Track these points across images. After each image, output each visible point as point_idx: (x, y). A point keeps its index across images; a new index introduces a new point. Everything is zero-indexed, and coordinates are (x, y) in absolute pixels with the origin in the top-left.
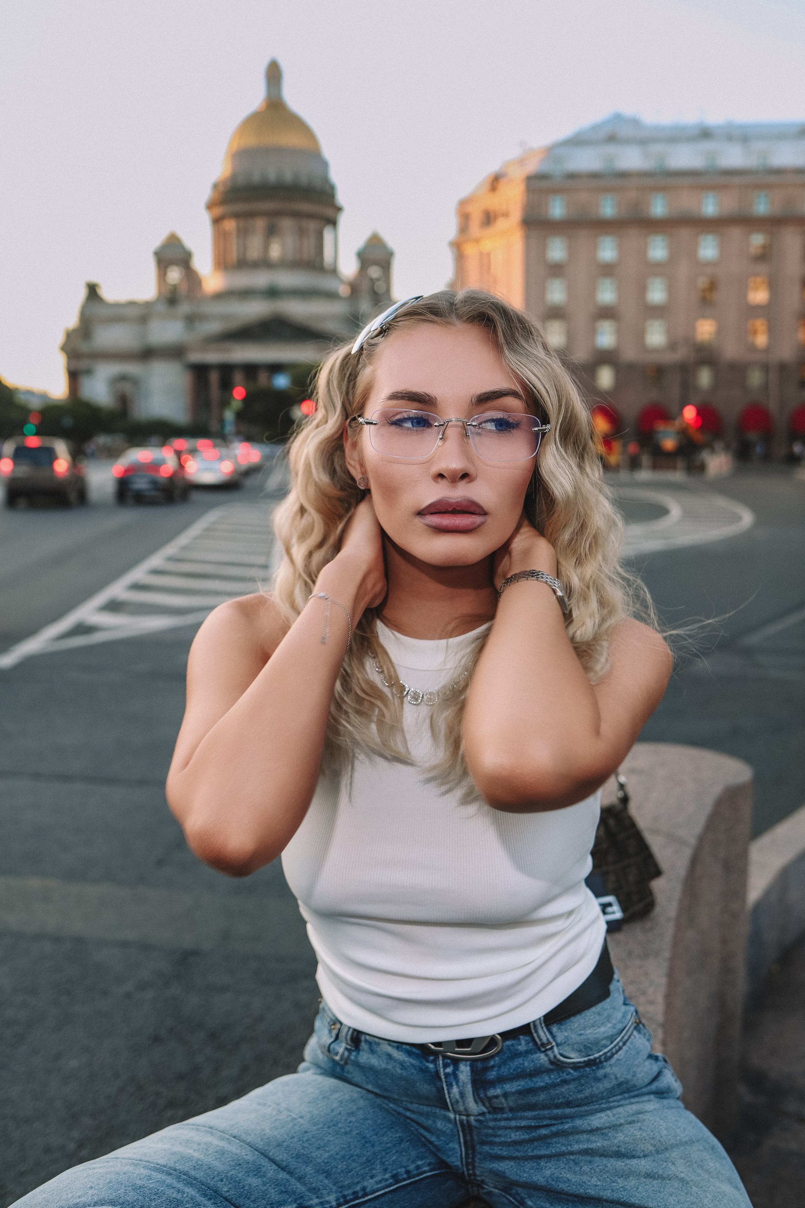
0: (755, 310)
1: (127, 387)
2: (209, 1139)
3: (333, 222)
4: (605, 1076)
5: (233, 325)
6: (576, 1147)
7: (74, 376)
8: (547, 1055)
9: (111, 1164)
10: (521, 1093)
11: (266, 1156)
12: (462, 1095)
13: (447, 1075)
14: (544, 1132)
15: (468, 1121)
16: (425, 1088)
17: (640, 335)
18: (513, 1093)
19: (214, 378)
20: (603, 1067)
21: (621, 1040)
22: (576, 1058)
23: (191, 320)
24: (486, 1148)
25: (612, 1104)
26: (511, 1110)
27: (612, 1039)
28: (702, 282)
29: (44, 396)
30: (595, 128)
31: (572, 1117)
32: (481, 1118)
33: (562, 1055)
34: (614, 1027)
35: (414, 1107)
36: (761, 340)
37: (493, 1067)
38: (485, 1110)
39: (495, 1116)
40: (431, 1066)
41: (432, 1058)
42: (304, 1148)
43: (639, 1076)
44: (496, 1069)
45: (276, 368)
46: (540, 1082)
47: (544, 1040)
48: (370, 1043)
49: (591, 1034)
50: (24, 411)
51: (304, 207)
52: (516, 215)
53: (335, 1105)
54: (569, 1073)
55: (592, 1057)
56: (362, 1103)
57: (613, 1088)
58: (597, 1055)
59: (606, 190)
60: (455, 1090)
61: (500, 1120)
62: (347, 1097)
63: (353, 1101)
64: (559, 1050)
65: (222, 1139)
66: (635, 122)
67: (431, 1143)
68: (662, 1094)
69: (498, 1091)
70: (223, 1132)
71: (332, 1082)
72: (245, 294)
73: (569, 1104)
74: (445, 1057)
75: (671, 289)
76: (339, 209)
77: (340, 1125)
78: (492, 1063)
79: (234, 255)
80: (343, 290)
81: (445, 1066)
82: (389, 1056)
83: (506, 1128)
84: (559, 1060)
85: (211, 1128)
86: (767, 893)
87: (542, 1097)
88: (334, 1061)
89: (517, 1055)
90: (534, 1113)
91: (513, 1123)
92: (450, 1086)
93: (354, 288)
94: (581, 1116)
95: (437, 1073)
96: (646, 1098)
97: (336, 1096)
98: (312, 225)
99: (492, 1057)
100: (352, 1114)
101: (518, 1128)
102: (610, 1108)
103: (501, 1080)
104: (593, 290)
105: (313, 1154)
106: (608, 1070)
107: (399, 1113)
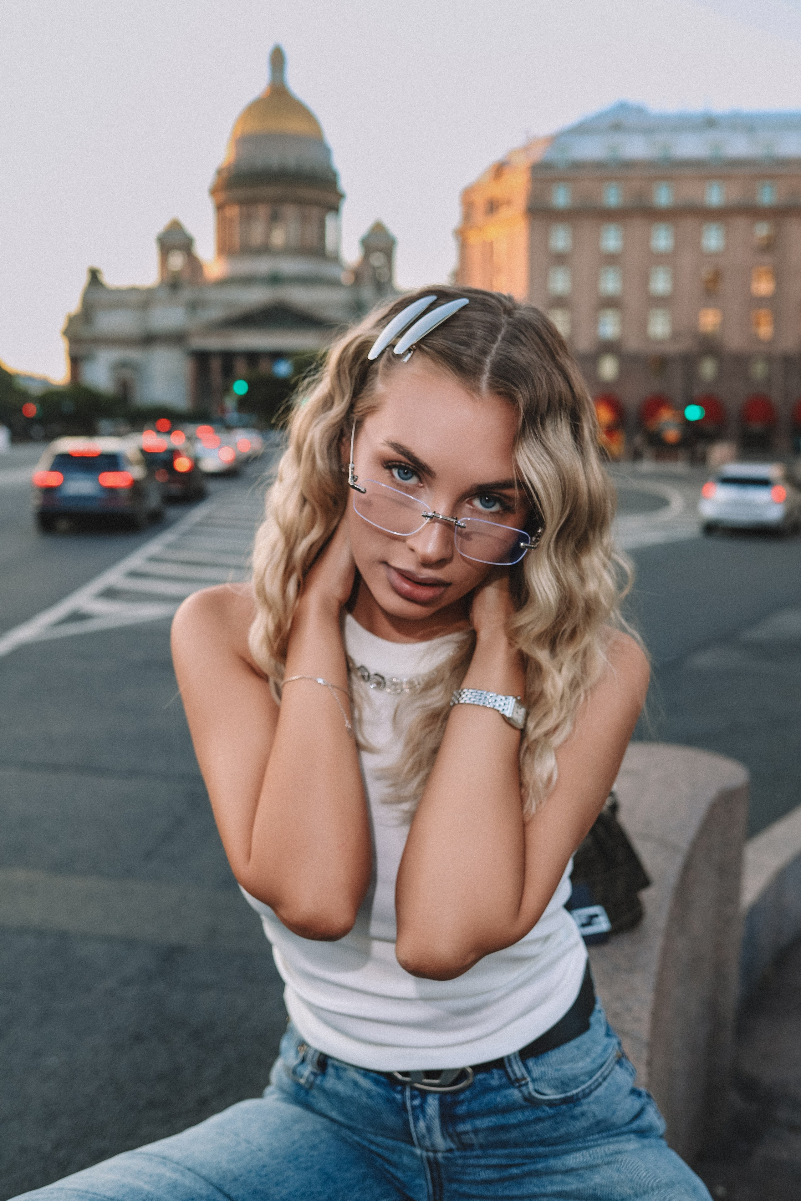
0: (760, 301)
1: (127, 373)
2: (162, 1170)
3: (335, 208)
4: (583, 1114)
5: (236, 312)
6: (550, 1189)
7: (76, 361)
8: (521, 1091)
9: (55, 1195)
10: (492, 1129)
11: (221, 1191)
12: (429, 1129)
13: (414, 1108)
14: (515, 1171)
15: (435, 1159)
16: (391, 1120)
17: (643, 324)
18: (484, 1130)
19: (216, 365)
20: (580, 1105)
21: (601, 1075)
22: (552, 1095)
23: (193, 306)
24: (455, 1186)
25: (590, 1144)
26: (482, 1147)
27: (591, 1074)
28: (706, 272)
29: (45, 382)
30: (601, 116)
31: (546, 1157)
32: (449, 1155)
33: (537, 1092)
34: (593, 1061)
35: (379, 1139)
36: (765, 331)
37: (463, 1101)
38: (453, 1146)
39: (464, 1153)
40: (398, 1097)
41: (399, 1088)
42: (261, 1183)
43: (619, 1114)
44: (466, 1103)
45: (277, 355)
46: (512, 1119)
47: (519, 1075)
48: (336, 1068)
49: (569, 1069)
50: (25, 396)
51: (307, 193)
52: (520, 202)
53: (297, 1137)
54: (544, 1111)
55: (569, 1094)
56: (325, 1135)
57: (591, 1126)
58: (574, 1092)
59: (610, 179)
60: (422, 1124)
61: (469, 1158)
62: (309, 1128)
63: (315, 1133)
64: (534, 1085)
65: (175, 1170)
66: (640, 111)
67: (397, 1178)
68: (643, 1133)
69: (468, 1127)
70: (177, 1163)
71: (295, 1110)
72: (248, 280)
73: (542, 1143)
74: (413, 1088)
75: (675, 279)
76: (341, 196)
77: (301, 1159)
78: (462, 1097)
79: (237, 241)
80: (346, 278)
81: (413, 1098)
82: (356, 1084)
83: (474, 1166)
84: (534, 1097)
85: (164, 1158)
86: (764, 896)
87: (514, 1134)
88: (298, 1084)
89: (488, 1089)
90: (506, 1151)
91: (483, 1162)
92: (416, 1119)
93: (358, 275)
94: (556, 1155)
95: (404, 1104)
96: (625, 1137)
97: (297, 1127)
98: (315, 212)
99: (463, 1090)
100: (314, 1147)
101: (488, 1167)
102: (586, 1148)
103: (471, 1115)
104: (596, 279)
105: (272, 1191)
106: (585, 1108)
107: (364, 1147)
